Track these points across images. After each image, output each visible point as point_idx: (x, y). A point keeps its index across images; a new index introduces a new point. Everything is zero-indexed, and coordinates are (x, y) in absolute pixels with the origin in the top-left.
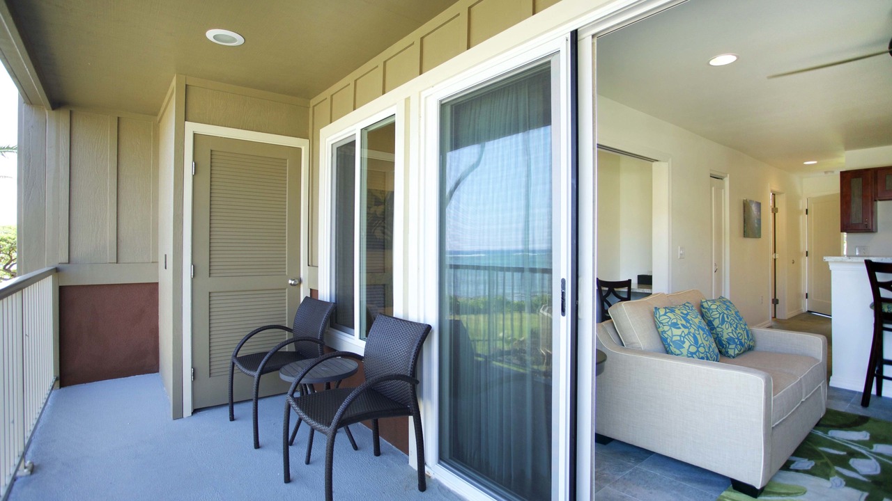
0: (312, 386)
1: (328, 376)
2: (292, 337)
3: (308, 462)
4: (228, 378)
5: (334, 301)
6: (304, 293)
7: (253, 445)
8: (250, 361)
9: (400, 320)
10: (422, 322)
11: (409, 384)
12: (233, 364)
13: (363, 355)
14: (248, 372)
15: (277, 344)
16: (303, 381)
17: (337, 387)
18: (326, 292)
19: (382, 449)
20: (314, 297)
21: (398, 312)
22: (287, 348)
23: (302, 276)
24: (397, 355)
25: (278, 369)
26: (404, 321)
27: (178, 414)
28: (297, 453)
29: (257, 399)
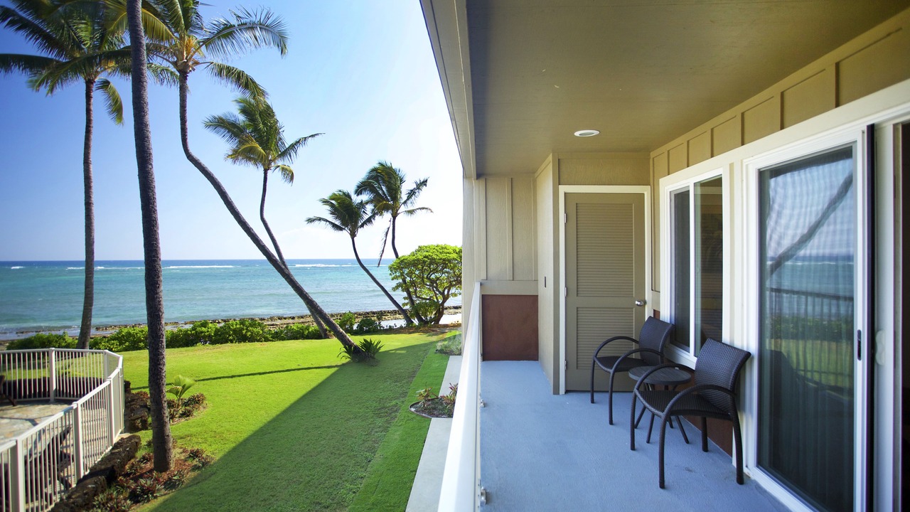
0: (653, 386)
1: (664, 380)
2: (638, 347)
3: (648, 442)
4: (590, 371)
5: (673, 322)
6: (648, 313)
7: (608, 422)
8: (607, 361)
9: (727, 345)
10: (745, 349)
11: (729, 396)
12: (594, 361)
13: (694, 369)
14: (606, 369)
15: (626, 352)
16: (646, 381)
17: (674, 390)
18: (666, 314)
19: (709, 448)
20: (657, 317)
21: (726, 338)
22: (634, 356)
23: (646, 299)
24: (722, 371)
25: (627, 370)
26: (729, 346)
27: (556, 391)
28: (641, 435)
29: (612, 392)
